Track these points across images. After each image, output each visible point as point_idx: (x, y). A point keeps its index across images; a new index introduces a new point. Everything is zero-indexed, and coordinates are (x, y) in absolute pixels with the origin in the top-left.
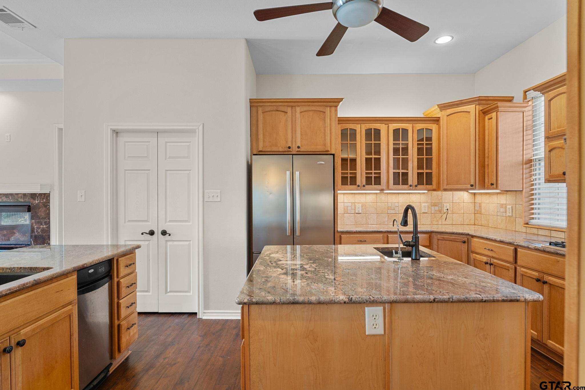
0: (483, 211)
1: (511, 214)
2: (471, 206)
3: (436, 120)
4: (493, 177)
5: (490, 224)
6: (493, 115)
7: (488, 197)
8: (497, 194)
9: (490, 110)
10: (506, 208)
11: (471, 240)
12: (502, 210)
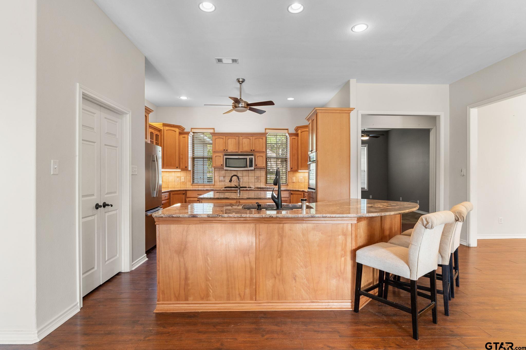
3: (160, 130)
4: (186, 164)
5: (169, 186)
6: (186, 136)
7: (168, 173)
8: (175, 172)
9: (184, 133)
10: (180, 178)
11: (187, 192)
12: (178, 179)
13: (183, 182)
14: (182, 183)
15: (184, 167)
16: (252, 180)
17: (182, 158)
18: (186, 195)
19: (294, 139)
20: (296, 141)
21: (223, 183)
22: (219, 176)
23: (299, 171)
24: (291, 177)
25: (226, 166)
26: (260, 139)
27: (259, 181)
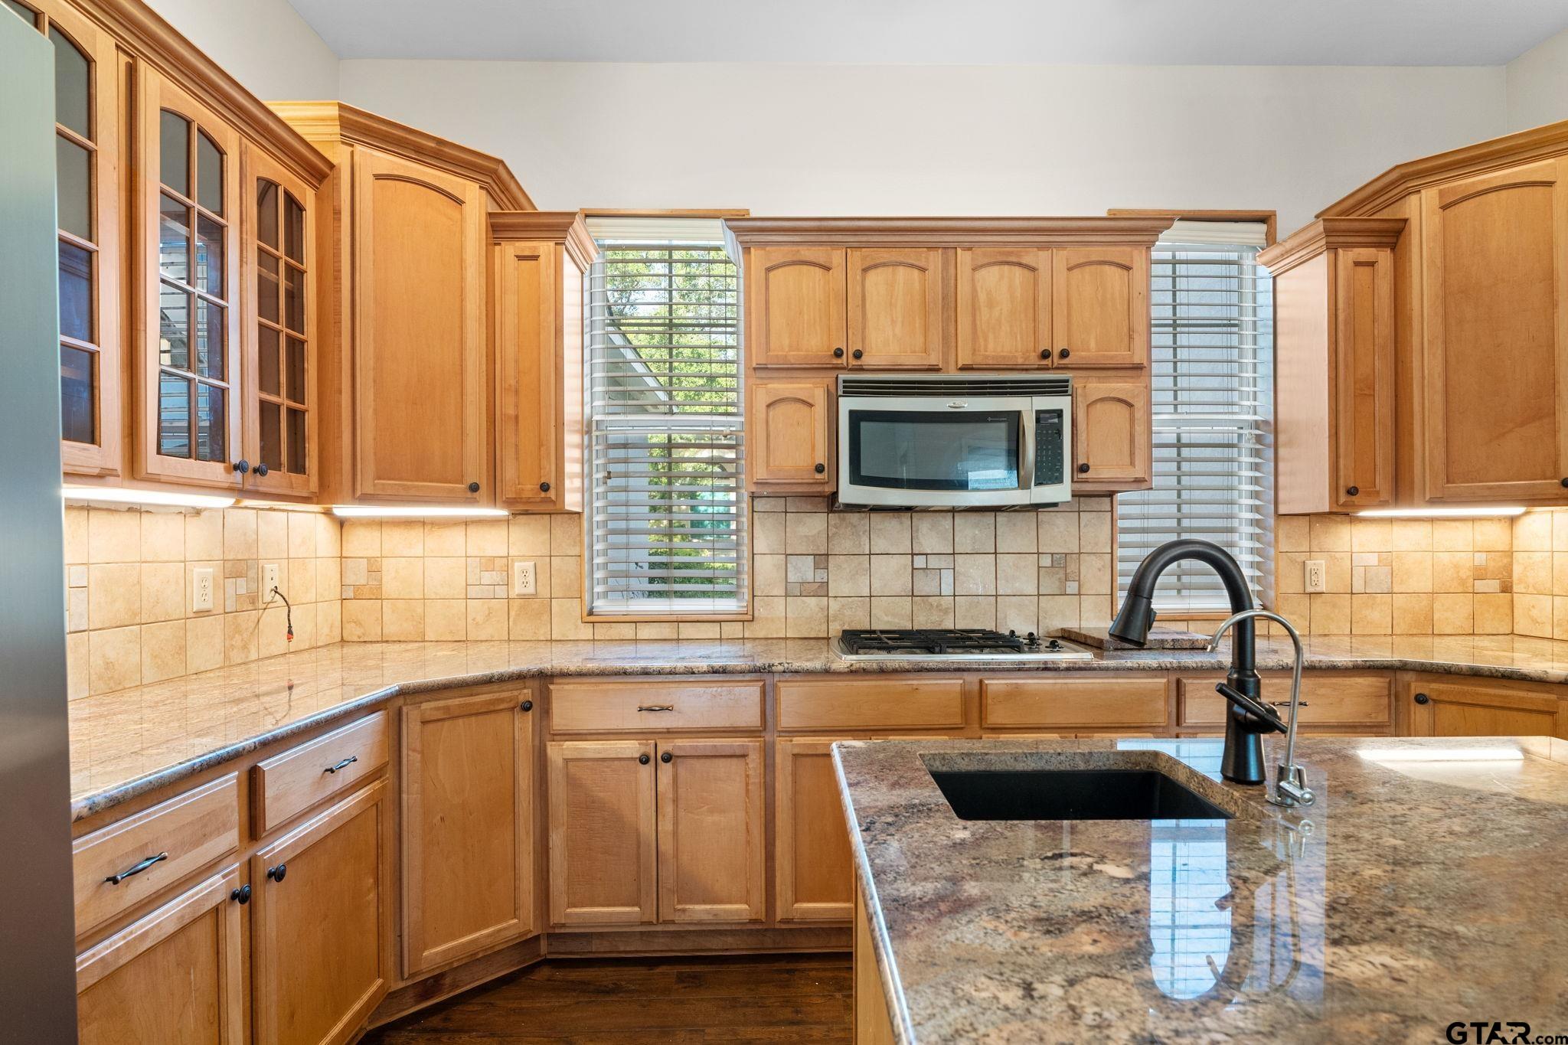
0: (390, 586)
1: (531, 590)
2: (332, 569)
3: (318, 172)
4: (544, 462)
5: (427, 629)
6: (545, 248)
7: (416, 534)
8: (467, 523)
9: (526, 227)
10: (507, 569)
11: (549, 691)
12: (488, 578)
13: (523, 597)
14: (515, 605)
15: (530, 488)
16: (1021, 578)
17: (517, 417)
18: (546, 712)
19: (1368, 269)
20: (1385, 287)
21: (812, 601)
22: (787, 555)
23: (1363, 513)
24: (1293, 561)
25: (857, 478)
26: (1107, 268)
27: (1072, 587)
